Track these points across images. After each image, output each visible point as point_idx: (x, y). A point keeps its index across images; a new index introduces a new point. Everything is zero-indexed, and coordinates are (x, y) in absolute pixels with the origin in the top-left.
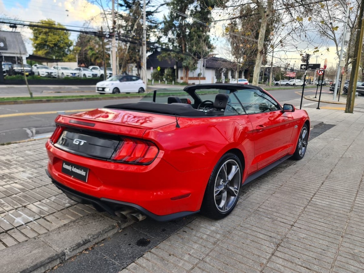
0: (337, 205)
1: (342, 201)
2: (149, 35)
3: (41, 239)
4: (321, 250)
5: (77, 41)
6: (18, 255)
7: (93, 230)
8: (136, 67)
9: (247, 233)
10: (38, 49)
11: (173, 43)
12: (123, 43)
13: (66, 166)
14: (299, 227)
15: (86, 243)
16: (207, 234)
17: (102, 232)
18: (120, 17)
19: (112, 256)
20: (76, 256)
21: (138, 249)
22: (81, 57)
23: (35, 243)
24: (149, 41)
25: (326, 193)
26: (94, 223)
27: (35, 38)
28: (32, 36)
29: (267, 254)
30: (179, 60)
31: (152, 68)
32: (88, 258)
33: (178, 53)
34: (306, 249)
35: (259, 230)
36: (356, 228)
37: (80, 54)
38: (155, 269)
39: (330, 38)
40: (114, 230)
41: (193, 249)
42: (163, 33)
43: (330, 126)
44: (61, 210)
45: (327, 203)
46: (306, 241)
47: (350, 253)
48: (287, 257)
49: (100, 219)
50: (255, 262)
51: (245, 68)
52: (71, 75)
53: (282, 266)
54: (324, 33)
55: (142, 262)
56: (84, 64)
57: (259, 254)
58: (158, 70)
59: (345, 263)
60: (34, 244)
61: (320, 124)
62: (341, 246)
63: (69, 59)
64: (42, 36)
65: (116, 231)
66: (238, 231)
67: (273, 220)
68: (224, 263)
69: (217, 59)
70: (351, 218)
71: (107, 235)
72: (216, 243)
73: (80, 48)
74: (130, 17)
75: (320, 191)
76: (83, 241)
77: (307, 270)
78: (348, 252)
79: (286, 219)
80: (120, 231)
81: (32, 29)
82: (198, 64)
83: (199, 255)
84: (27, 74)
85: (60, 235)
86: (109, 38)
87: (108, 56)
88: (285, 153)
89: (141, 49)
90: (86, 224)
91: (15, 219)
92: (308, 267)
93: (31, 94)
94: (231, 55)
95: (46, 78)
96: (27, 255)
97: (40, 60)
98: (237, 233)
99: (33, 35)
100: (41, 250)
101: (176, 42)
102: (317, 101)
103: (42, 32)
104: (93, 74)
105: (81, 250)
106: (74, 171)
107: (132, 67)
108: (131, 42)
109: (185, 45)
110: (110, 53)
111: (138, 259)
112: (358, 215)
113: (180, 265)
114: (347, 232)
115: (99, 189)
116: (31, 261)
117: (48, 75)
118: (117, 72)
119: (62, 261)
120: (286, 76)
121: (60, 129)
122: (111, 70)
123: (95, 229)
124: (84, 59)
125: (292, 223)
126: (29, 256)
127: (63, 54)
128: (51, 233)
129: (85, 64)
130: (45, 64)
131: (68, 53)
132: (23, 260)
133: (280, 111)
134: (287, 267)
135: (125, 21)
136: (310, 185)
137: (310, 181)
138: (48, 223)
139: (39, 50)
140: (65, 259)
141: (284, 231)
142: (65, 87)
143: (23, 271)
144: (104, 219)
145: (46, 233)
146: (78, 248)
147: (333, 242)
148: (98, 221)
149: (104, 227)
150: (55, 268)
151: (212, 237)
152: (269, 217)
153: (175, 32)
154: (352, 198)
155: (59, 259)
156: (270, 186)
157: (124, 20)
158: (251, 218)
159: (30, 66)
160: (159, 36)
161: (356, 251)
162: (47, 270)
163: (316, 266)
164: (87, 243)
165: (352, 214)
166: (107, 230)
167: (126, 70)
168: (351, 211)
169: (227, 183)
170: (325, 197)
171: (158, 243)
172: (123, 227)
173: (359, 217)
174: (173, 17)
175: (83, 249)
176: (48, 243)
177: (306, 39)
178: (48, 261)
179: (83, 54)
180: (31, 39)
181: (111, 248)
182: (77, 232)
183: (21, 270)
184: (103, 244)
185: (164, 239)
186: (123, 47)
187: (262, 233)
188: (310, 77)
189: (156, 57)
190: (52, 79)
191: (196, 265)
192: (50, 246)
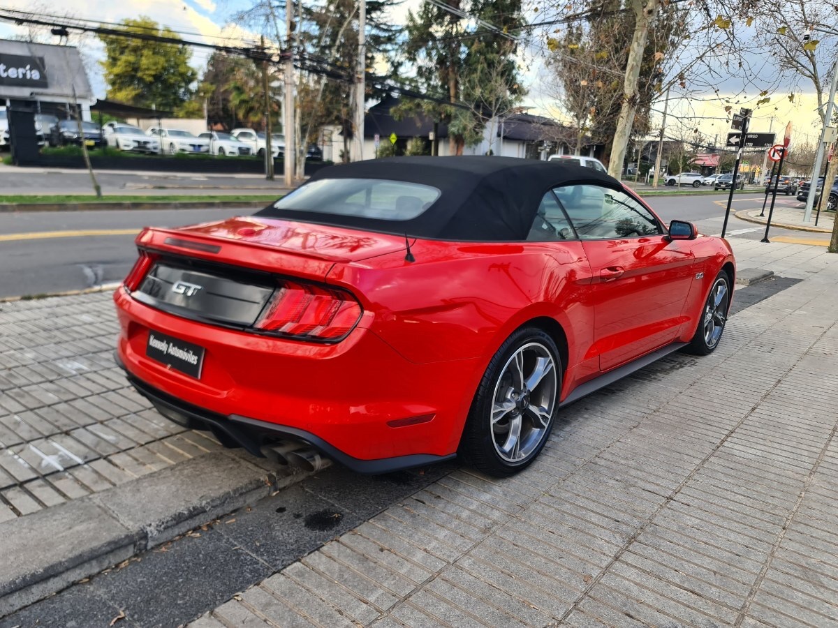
0: (780, 459)
1: (794, 450)
2: (373, 58)
3: (95, 501)
4: (730, 554)
5: (206, 71)
6: (43, 532)
7: (213, 487)
8: (341, 134)
9: (564, 512)
10: (117, 86)
11: (428, 79)
12: (311, 75)
13: (155, 343)
14: (685, 502)
15: (195, 515)
16: (471, 508)
17: (232, 493)
18: (307, 15)
19: (252, 546)
20: (172, 541)
21: (311, 535)
22: (216, 107)
23: (81, 509)
24: (374, 73)
25: (760, 431)
26: (216, 474)
27: (111, 60)
28: (103, 56)
29: (605, 558)
30: (441, 120)
31: (377, 137)
32: (197, 547)
33: (440, 102)
34: (696, 551)
35: (592, 506)
36: (821, 511)
37: (212, 101)
38: (346, 577)
39: (803, 74)
40: (260, 491)
41: (437, 539)
42: (406, 55)
43: (789, 282)
44: (146, 444)
45: (759, 453)
46: (699, 535)
47: (799, 565)
48: (648, 566)
49: (231, 466)
50: (574, 572)
51: (596, 141)
52: (191, 149)
53: (636, 584)
54: (789, 62)
55: (318, 561)
56: (222, 123)
57: (586, 557)
58: (391, 142)
59: (782, 585)
60: (79, 513)
61: (765, 276)
62: (780, 549)
63: (187, 113)
64: (127, 57)
65: (265, 494)
66: (542, 505)
67: (627, 485)
68: (502, 572)
69: (530, 119)
70: (811, 489)
71: (245, 502)
72: (490, 528)
73: (213, 87)
74: (329, 14)
75: (745, 427)
76: (189, 510)
77: (693, 596)
78: (795, 561)
79: (657, 485)
80: (274, 494)
81: (105, 40)
82: (484, 131)
83: (448, 553)
84: (92, 143)
85: (138, 495)
86: (279, 62)
87: (277, 108)
88: (671, 338)
89: (352, 91)
90: (198, 475)
91: (42, 459)
92: (697, 590)
93: (98, 189)
94: (564, 110)
95: (133, 155)
96: (61, 535)
97: (122, 113)
98: (539, 508)
99: (106, 54)
100: (92, 525)
101: (436, 77)
102: (764, 224)
103: (127, 47)
104: (240, 149)
105: (183, 530)
106: (173, 353)
107: (332, 132)
108: (329, 74)
109: (457, 83)
110: (281, 99)
111: (309, 554)
112: (829, 483)
113: (403, 571)
114: (799, 519)
115: (225, 394)
116: (71, 547)
117: (139, 147)
118: (295, 144)
119: (141, 550)
120: (696, 162)
121: (147, 259)
122: (281, 137)
123: (217, 487)
124: (221, 113)
125: (670, 493)
126: (66, 536)
127: (175, 99)
128: (118, 491)
129: (224, 124)
130: (132, 122)
131: (185, 98)
132: (53, 544)
133: (661, 237)
134: (647, 588)
135: (317, 24)
136: (724, 411)
137: (724, 402)
138: (116, 470)
139: (120, 89)
140: (146, 545)
141: (650, 509)
142: (176, 177)
143: (52, 566)
144: (238, 467)
145: (107, 490)
146: (177, 524)
147: (762, 538)
148: (225, 470)
149: (239, 482)
150: (123, 565)
151: (481, 515)
152: (618, 478)
153: (434, 53)
154: (818, 445)
155: (132, 546)
156: (628, 411)
157: (315, 23)
158: (577, 478)
159: (98, 126)
160: (396, 61)
161: (813, 561)
162: (104, 567)
163: (714, 589)
164: (198, 514)
165: (815, 480)
166: (244, 491)
167: (317, 139)
168: (812, 472)
169: (523, 396)
170: (755, 440)
171: (358, 523)
172: (281, 485)
173: (830, 487)
174: (430, 15)
175: (188, 528)
176: (111, 512)
177: (742, 73)
178: (108, 549)
179: (219, 101)
180: (102, 64)
181: (251, 528)
182: (177, 490)
183: (46, 565)
184: (234, 520)
185: (371, 515)
186: (312, 84)
187: (596, 513)
188: (753, 167)
189: (388, 112)
190: (148, 157)
191: (439, 573)
192: (114, 518)
